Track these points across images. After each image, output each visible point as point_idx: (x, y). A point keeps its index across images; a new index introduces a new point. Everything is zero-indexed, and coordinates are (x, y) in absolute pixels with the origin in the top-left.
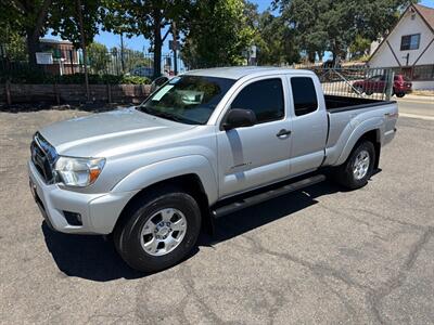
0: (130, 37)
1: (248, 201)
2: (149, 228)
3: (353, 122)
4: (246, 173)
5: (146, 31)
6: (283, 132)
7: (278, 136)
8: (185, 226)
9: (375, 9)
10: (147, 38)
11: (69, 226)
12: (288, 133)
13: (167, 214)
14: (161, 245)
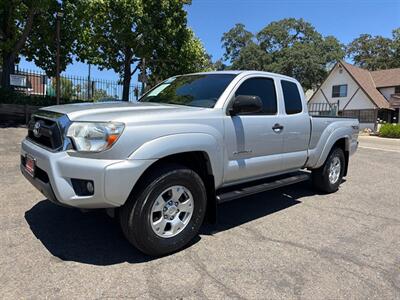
0: (101, 69)
1: (248, 190)
2: (159, 204)
3: (329, 127)
4: (246, 161)
5: (116, 66)
6: (277, 126)
7: (274, 129)
8: (192, 207)
9: (309, 64)
10: (116, 71)
11: (76, 197)
12: (281, 128)
13: (177, 191)
14: (168, 227)
